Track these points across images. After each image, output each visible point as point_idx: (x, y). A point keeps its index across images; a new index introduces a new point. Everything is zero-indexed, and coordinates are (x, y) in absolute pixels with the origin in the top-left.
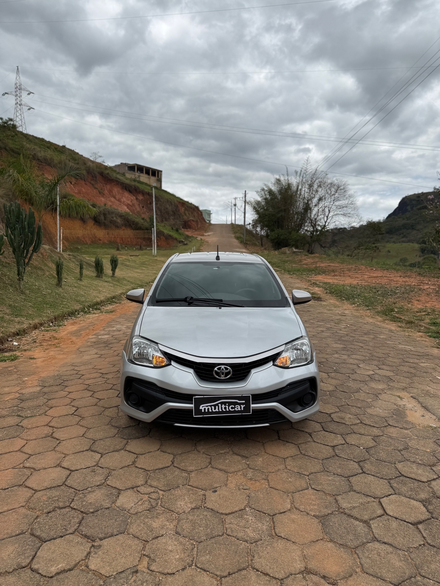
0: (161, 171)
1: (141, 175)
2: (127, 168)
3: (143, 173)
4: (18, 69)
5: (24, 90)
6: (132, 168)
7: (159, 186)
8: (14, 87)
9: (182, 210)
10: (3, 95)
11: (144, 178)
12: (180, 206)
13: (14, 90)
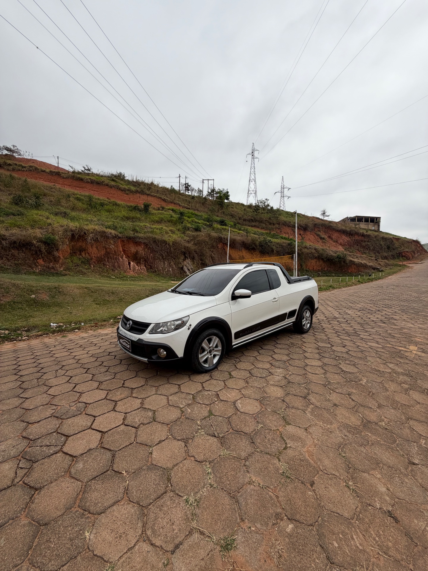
0: (380, 218)
1: (361, 223)
2: (349, 220)
3: (363, 222)
4: (283, 178)
5: (286, 188)
6: (353, 219)
7: (377, 229)
8: (280, 188)
9: (397, 244)
10: (275, 194)
11: (363, 225)
12: (395, 241)
13: (280, 189)
